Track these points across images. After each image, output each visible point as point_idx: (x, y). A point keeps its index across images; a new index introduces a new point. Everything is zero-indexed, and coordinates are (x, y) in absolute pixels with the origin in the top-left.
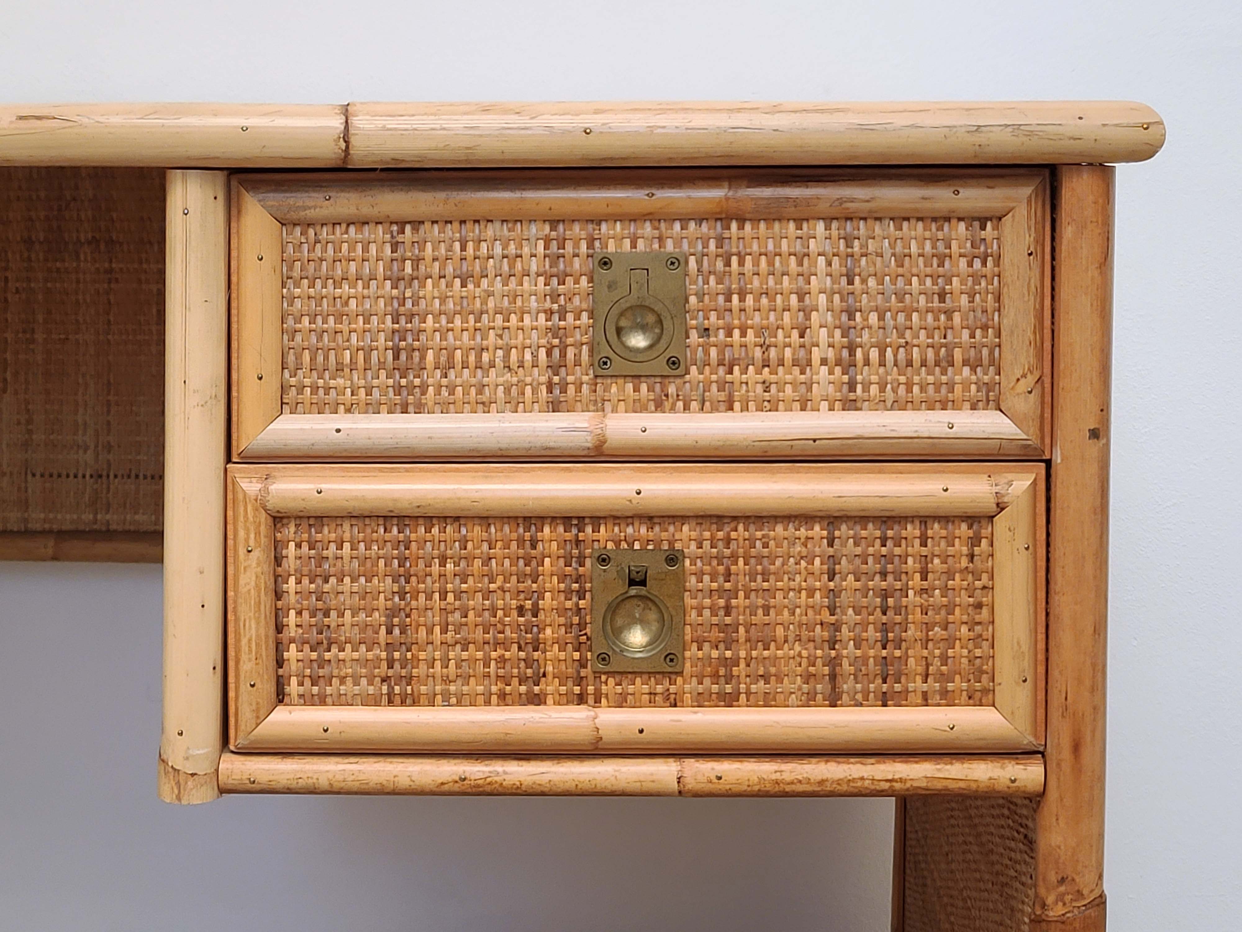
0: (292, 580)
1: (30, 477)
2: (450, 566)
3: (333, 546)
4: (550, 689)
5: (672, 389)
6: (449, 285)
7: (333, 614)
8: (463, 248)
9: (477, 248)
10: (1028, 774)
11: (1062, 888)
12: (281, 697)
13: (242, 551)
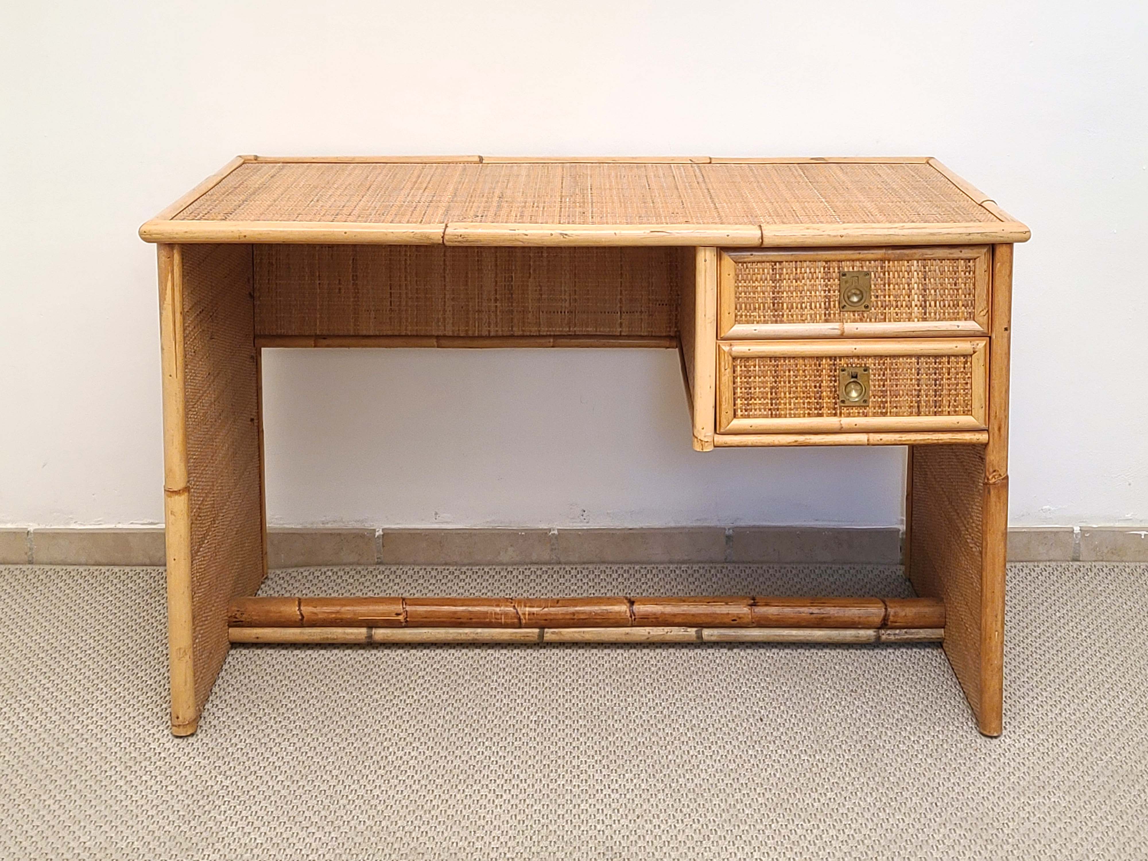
0: (739, 378)
2: (792, 372)
3: (752, 367)
4: (825, 412)
5: (865, 315)
6: (792, 282)
7: (752, 389)
8: (796, 270)
9: (801, 270)
10: (983, 437)
11: (994, 474)
12: (735, 416)
13: (723, 370)
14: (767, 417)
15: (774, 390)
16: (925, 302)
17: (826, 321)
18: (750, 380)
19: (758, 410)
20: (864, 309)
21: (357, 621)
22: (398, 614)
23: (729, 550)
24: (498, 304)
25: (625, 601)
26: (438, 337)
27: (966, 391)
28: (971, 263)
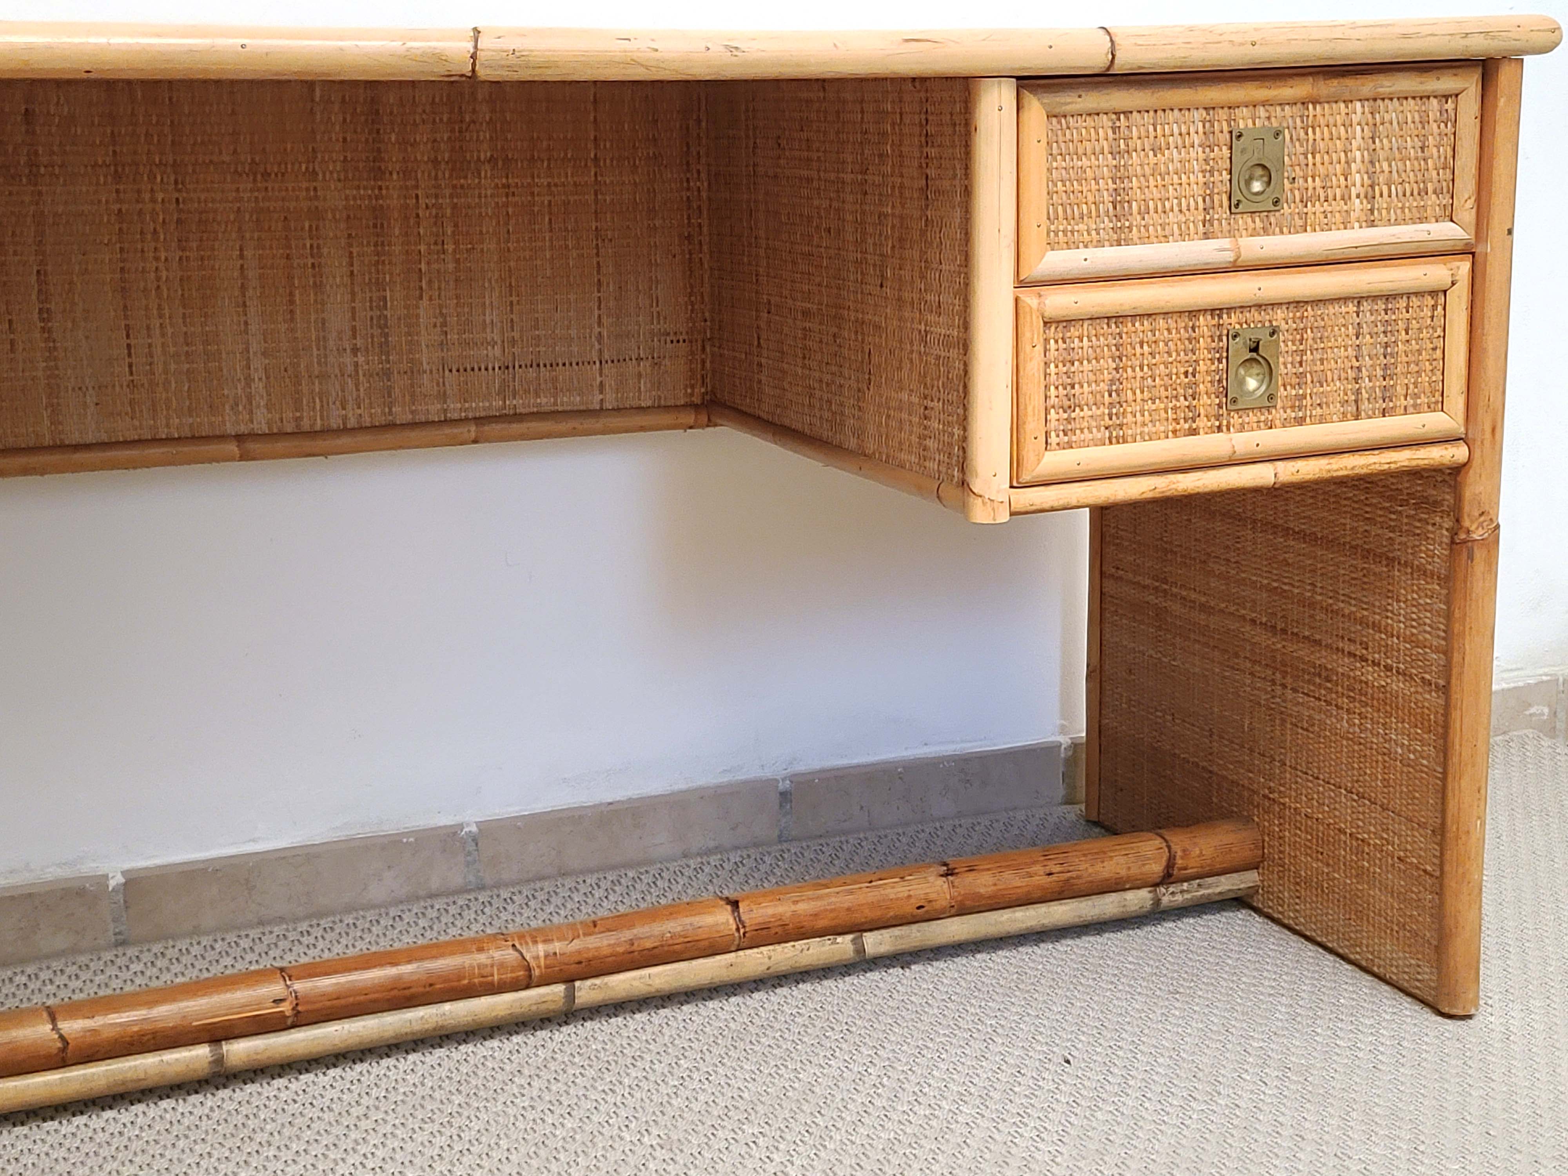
2: (1145, 347)
3: (1077, 340)
4: (1200, 425)
5: (1272, 220)
6: (1147, 156)
7: (1077, 387)
10: (1459, 453)
11: (1482, 519)
12: (1047, 445)
14: (1102, 444)
15: (1114, 388)
16: (1372, 186)
17: (1206, 236)
18: (1073, 369)
19: (1087, 431)
20: (1273, 208)
21: (191, 1032)
22: (277, 1002)
23: (784, 820)
24: (361, 359)
26: (239, 438)
27: (1434, 363)
28: (1450, 105)
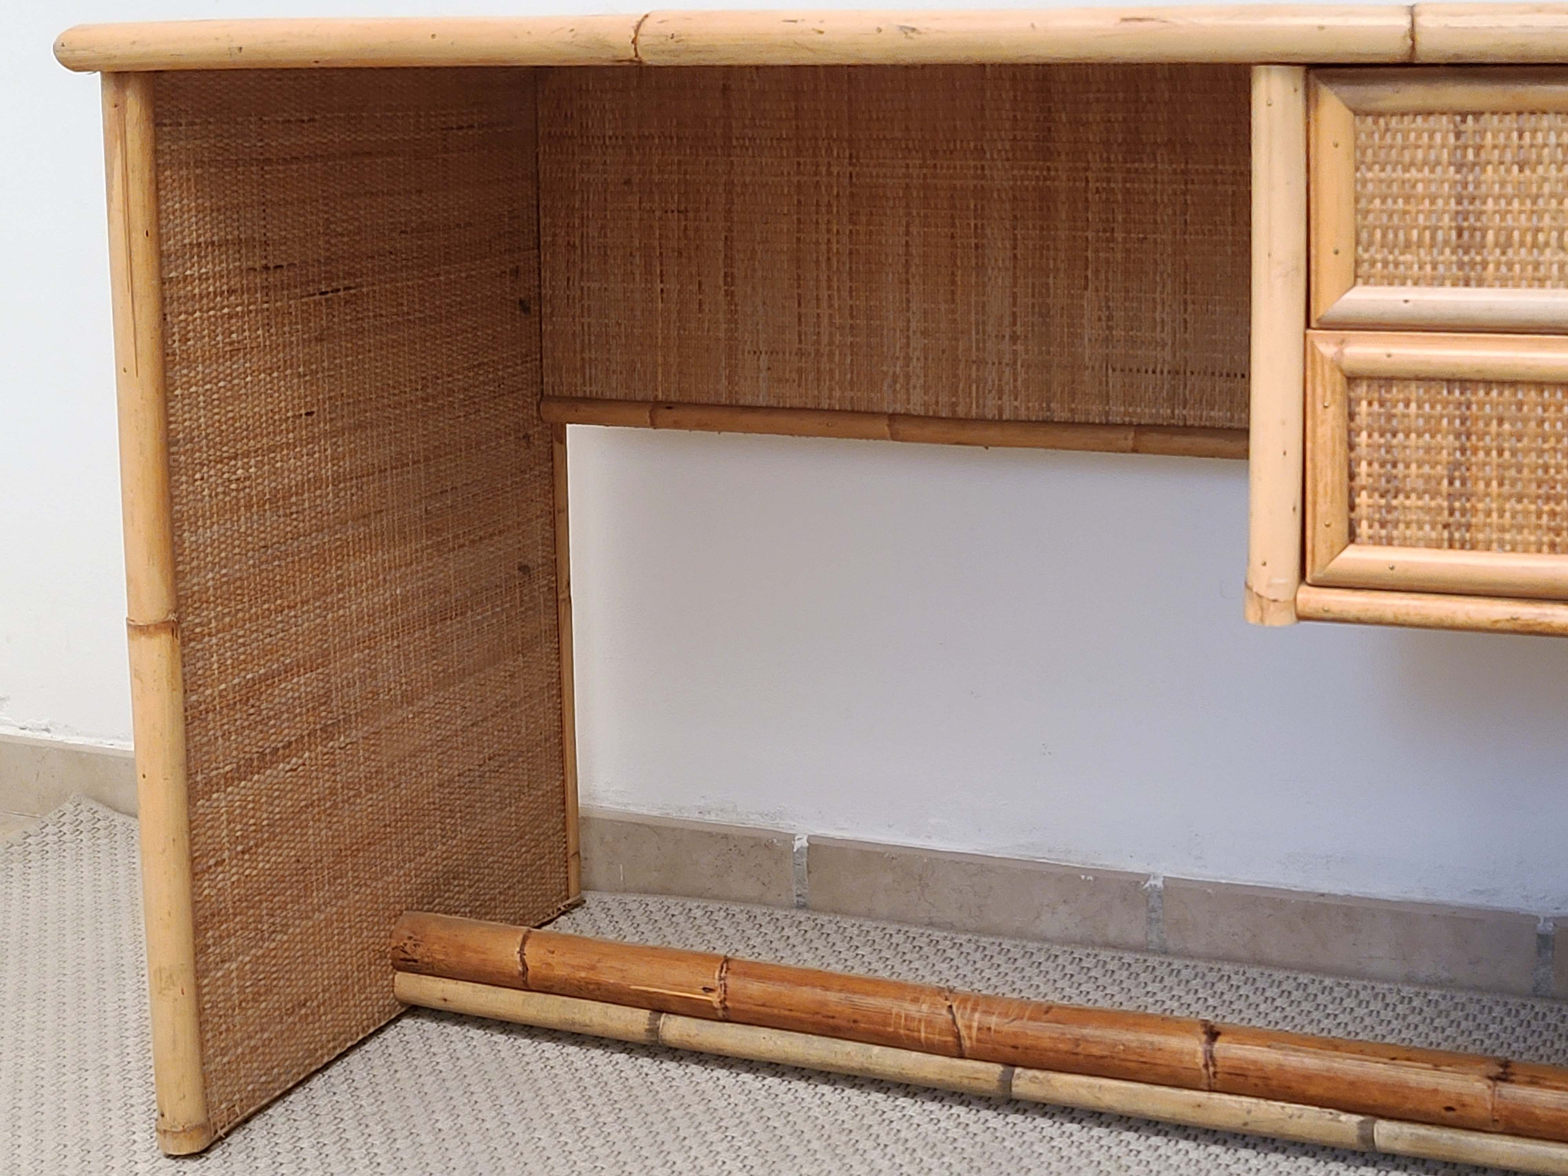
0: (1364, 434)
1: (1110, 371)
6: (1508, 171)
7: (1401, 466)
8: (1521, 137)
9: (1533, 137)
12: (1352, 537)
13: (1319, 407)
14: (1439, 547)
15: (1457, 474)
18: (1395, 442)
19: (1414, 526)
21: (629, 994)
22: (708, 990)
23: (1543, 970)
25: (1200, 1030)
26: (893, 417)
